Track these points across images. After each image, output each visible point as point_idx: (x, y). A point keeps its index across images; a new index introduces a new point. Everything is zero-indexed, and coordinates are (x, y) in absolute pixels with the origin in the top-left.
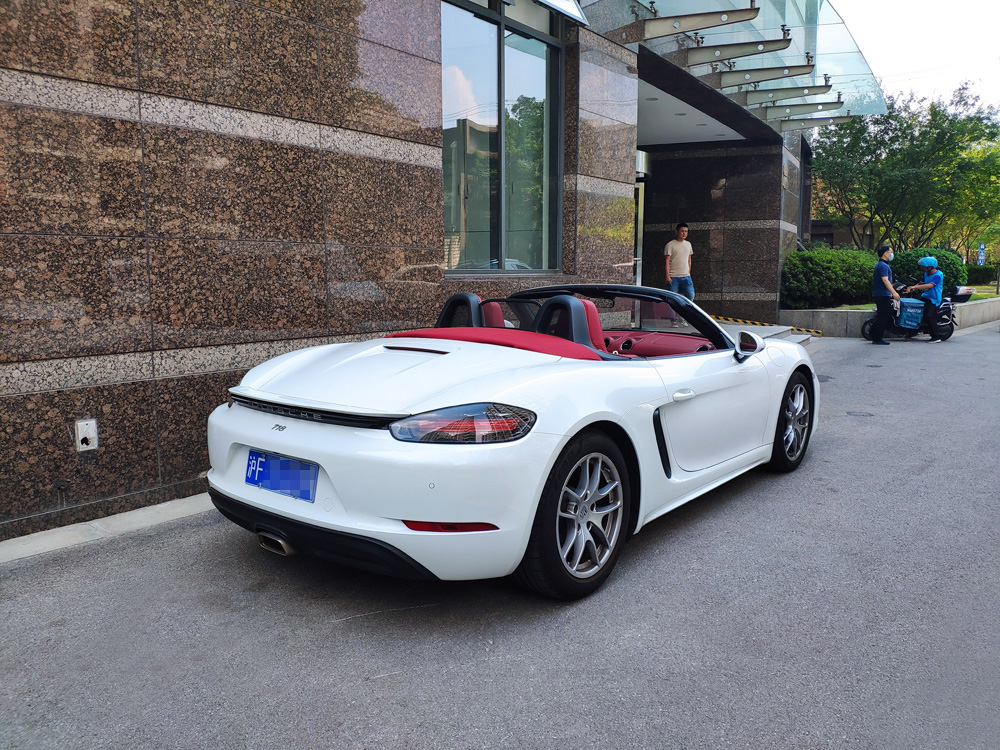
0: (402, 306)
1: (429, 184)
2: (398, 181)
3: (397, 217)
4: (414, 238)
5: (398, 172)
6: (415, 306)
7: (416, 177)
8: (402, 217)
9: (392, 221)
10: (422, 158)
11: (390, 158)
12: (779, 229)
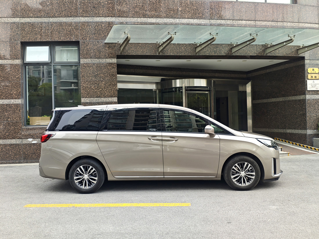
0: (7, 134)
1: (16, 107)
2: (6, 108)
3: (6, 115)
4: (11, 119)
5: (6, 106)
6: (11, 134)
7: (12, 106)
8: (7, 115)
9: (4, 116)
10: (15, 102)
11: (4, 103)
12: (305, 99)
